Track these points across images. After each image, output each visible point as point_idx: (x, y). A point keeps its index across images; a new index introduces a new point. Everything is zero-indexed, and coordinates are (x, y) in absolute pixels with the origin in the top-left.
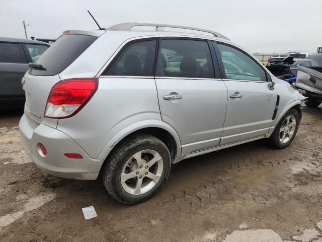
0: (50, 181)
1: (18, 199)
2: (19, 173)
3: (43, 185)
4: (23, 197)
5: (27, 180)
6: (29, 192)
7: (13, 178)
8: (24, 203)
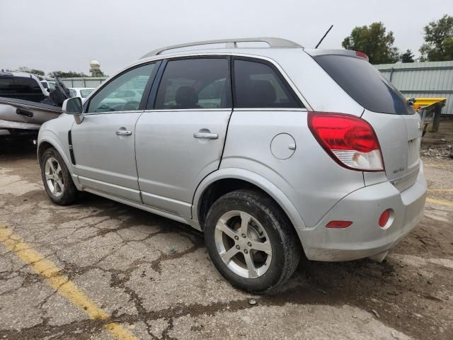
0: (382, 271)
1: (432, 274)
2: (417, 312)
3: (394, 271)
4: (424, 273)
5: (410, 290)
6: (415, 274)
7: (430, 308)
8: (425, 267)
